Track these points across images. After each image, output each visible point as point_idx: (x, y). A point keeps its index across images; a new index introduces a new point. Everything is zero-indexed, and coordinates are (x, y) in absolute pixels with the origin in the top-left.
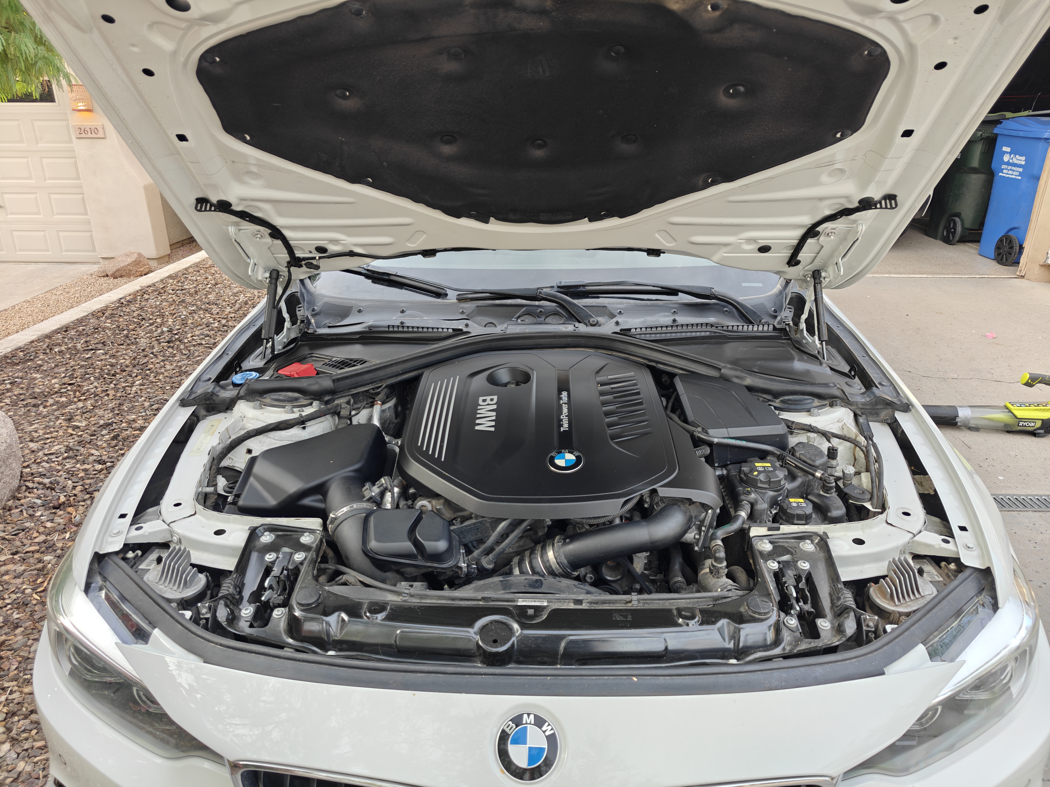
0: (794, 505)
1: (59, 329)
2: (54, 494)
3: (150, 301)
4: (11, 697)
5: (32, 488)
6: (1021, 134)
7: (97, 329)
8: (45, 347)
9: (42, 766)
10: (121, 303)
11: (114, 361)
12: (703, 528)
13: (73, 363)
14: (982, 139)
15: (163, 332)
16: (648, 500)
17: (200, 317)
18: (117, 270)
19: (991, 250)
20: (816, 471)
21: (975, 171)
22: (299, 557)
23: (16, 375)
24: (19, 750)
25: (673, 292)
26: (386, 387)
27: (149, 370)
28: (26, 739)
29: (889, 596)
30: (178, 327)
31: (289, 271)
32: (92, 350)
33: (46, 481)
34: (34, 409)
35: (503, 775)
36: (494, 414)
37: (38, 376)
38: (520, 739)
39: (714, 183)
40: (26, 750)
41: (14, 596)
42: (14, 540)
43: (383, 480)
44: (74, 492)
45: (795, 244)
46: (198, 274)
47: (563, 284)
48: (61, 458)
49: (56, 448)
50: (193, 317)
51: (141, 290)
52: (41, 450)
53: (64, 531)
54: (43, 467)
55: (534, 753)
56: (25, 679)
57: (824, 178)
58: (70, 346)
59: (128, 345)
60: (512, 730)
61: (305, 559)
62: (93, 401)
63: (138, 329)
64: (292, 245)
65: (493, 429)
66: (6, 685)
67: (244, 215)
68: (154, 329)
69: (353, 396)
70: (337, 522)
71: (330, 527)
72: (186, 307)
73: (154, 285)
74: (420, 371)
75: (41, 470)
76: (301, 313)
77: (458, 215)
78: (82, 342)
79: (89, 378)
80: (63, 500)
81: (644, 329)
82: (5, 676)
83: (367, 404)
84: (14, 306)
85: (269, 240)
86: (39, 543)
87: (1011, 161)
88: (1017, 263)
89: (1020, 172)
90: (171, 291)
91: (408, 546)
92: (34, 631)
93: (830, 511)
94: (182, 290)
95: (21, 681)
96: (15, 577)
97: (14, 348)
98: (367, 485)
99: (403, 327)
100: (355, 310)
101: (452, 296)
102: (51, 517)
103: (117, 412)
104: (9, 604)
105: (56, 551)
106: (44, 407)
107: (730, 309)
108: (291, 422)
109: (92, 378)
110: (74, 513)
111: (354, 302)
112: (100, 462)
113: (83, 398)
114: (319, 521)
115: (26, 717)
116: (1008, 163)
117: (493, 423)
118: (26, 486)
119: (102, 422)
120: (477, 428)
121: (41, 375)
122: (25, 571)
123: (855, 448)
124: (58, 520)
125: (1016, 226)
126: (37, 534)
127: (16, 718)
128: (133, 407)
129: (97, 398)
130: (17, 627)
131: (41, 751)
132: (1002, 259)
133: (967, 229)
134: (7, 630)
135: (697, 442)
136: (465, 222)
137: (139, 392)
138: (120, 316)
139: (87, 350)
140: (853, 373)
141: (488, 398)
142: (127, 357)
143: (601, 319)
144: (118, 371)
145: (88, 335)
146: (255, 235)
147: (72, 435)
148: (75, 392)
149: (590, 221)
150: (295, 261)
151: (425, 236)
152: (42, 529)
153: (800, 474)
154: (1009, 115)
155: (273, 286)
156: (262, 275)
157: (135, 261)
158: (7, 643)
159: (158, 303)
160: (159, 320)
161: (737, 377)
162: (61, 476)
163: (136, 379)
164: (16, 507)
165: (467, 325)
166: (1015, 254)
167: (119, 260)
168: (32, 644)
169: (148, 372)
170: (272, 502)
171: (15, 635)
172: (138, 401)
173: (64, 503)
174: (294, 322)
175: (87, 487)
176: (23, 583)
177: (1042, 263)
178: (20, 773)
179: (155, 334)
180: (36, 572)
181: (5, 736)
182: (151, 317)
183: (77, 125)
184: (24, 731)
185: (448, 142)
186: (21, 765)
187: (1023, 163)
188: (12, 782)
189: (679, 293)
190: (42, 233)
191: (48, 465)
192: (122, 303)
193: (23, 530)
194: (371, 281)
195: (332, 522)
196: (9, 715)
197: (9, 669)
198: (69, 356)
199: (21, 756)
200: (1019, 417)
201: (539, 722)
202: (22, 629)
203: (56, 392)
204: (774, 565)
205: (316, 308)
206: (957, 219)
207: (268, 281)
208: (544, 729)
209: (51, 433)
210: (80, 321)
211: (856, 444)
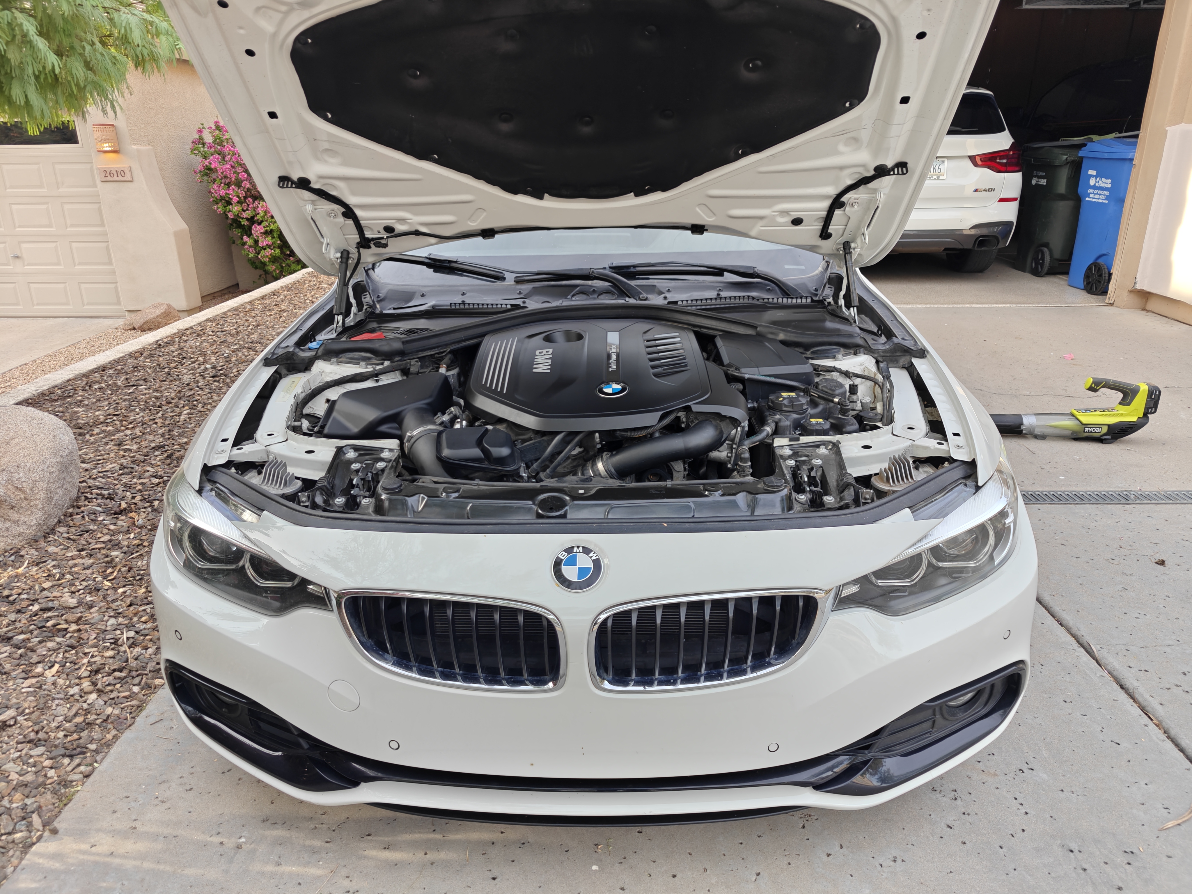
0: (814, 423)
1: (96, 368)
2: (114, 503)
3: (189, 342)
4: (92, 660)
5: (91, 498)
6: (1106, 156)
7: (136, 367)
8: (83, 384)
9: (128, 711)
10: (158, 345)
11: (158, 394)
12: (734, 446)
13: (115, 398)
14: (1068, 163)
15: (206, 369)
16: (684, 420)
17: (244, 355)
18: (146, 323)
19: (1080, 280)
20: (834, 397)
21: (1062, 197)
22: (380, 465)
23: (56, 410)
24: (106, 699)
25: (719, 272)
26: (450, 352)
27: (196, 401)
28: (112, 691)
29: (885, 479)
30: (221, 364)
31: (359, 252)
32: (134, 386)
33: (105, 493)
34: (80, 438)
35: (558, 588)
36: (550, 361)
37: (80, 410)
38: (572, 561)
39: (745, 154)
40: (113, 699)
41: (85, 584)
42: (79, 540)
43: (452, 409)
44: (133, 501)
45: (825, 216)
46: (238, 317)
47: (614, 265)
48: (116, 474)
49: (111, 466)
50: (237, 355)
51: (178, 333)
52: (94, 469)
53: (128, 532)
54: (99, 481)
55: (582, 571)
56: (105, 647)
57: (841, 148)
58: (110, 383)
59: (171, 381)
60: (564, 556)
61: (386, 467)
62: (141, 429)
63: (180, 367)
64: (362, 225)
65: (549, 371)
66: (87, 651)
67: (321, 193)
68: (197, 366)
69: (421, 359)
70: (413, 440)
71: (407, 445)
72: (228, 347)
73: (191, 328)
74: (481, 339)
75: (97, 484)
76: (367, 299)
77: (515, 192)
78: (122, 379)
79: (135, 410)
80: (124, 507)
81: (689, 302)
82: (85, 644)
83: (433, 369)
84: (35, 360)
85: (341, 219)
86: (104, 542)
87: (1097, 185)
88: (1105, 292)
89: (1107, 196)
90: (211, 333)
91: (476, 452)
92: (109, 610)
93: (845, 427)
94: (222, 331)
95: (101, 647)
96: (84, 569)
97: (50, 386)
98: (439, 414)
99: (464, 304)
100: (418, 295)
101: (510, 278)
102: (114, 521)
103: (167, 437)
104: (81, 590)
105: (122, 548)
106: (91, 436)
107: (773, 287)
108: (366, 374)
109: (137, 410)
110: (136, 518)
111: (417, 288)
112: (155, 477)
113: (131, 426)
114: (396, 441)
115: (109, 675)
116: (1094, 187)
117: (549, 367)
118: (85, 496)
119: (153, 445)
120: (534, 370)
121: (83, 409)
122: (93, 564)
123: (875, 386)
124: (120, 523)
125: (1105, 252)
126: (101, 535)
127: (100, 676)
128: (184, 432)
129: (144, 426)
130: (91, 607)
131: (126, 700)
132: (1091, 288)
133: (1057, 260)
134: (82, 610)
135: (731, 379)
136: (522, 199)
137: (188, 420)
138: (160, 356)
139: (129, 386)
140: (880, 332)
141: (544, 351)
142: (171, 391)
143: (650, 296)
144: (163, 403)
145: (127, 374)
146: (329, 215)
147: (124, 456)
148: (121, 421)
149: (637, 195)
150: (364, 243)
151: (485, 214)
152: (106, 531)
153: (822, 402)
154: (1095, 138)
155: (344, 265)
156: (334, 255)
157: (165, 312)
158: (83, 619)
159: (198, 344)
160: (201, 359)
161: (772, 333)
162: (118, 489)
163: (183, 409)
164: (77, 514)
165: (524, 302)
166: (1104, 282)
167: (147, 311)
168: (108, 620)
169: (195, 402)
170: (355, 429)
171: (90, 613)
172: (188, 428)
173: (125, 509)
174: (360, 309)
175: (146, 497)
176: (93, 573)
177: (1130, 289)
178: (108, 716)
179: (199, 371)
180: (104, 564)
181: (92, 687)
182: (192, 356)
183: (102, 168)
184: (109, 685)
185: (505, 121)
186: (109, 710)
187: (1109, 186)
188: (102, 722)
189: (725, 273)
190: (62, 286)
191: (103, 480)
192: (160, 345)
193: (87, 532)
194: (432, 270)
195: (409, 441)
196: (93, 674)
197: (88, 639)
198: (110, 392)
199: (108, 703)
200: (1084, 422)
201: (587, 551)
202: (97, 608)
203: (102, 423)
204: (792, 463)
205: (380, 295)
206: (1045, 250)
207: (339, 261)
208: (590, 555)
209: (102, 455)
210: (117, 361)
211: (876, 382)
